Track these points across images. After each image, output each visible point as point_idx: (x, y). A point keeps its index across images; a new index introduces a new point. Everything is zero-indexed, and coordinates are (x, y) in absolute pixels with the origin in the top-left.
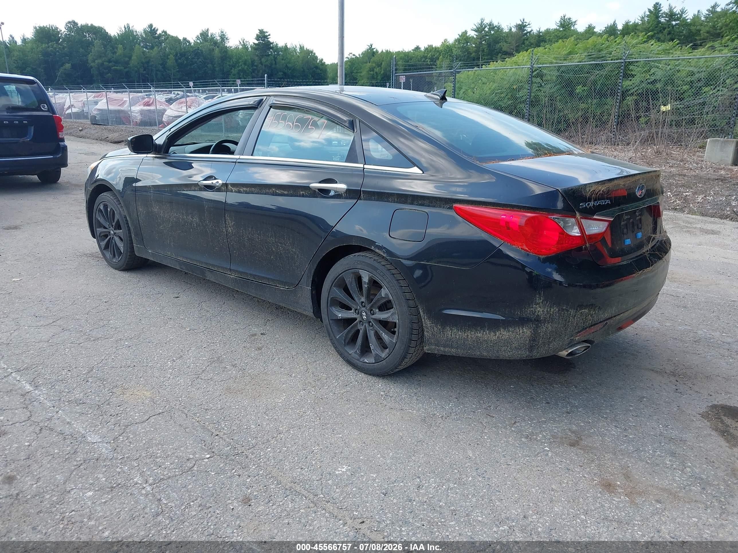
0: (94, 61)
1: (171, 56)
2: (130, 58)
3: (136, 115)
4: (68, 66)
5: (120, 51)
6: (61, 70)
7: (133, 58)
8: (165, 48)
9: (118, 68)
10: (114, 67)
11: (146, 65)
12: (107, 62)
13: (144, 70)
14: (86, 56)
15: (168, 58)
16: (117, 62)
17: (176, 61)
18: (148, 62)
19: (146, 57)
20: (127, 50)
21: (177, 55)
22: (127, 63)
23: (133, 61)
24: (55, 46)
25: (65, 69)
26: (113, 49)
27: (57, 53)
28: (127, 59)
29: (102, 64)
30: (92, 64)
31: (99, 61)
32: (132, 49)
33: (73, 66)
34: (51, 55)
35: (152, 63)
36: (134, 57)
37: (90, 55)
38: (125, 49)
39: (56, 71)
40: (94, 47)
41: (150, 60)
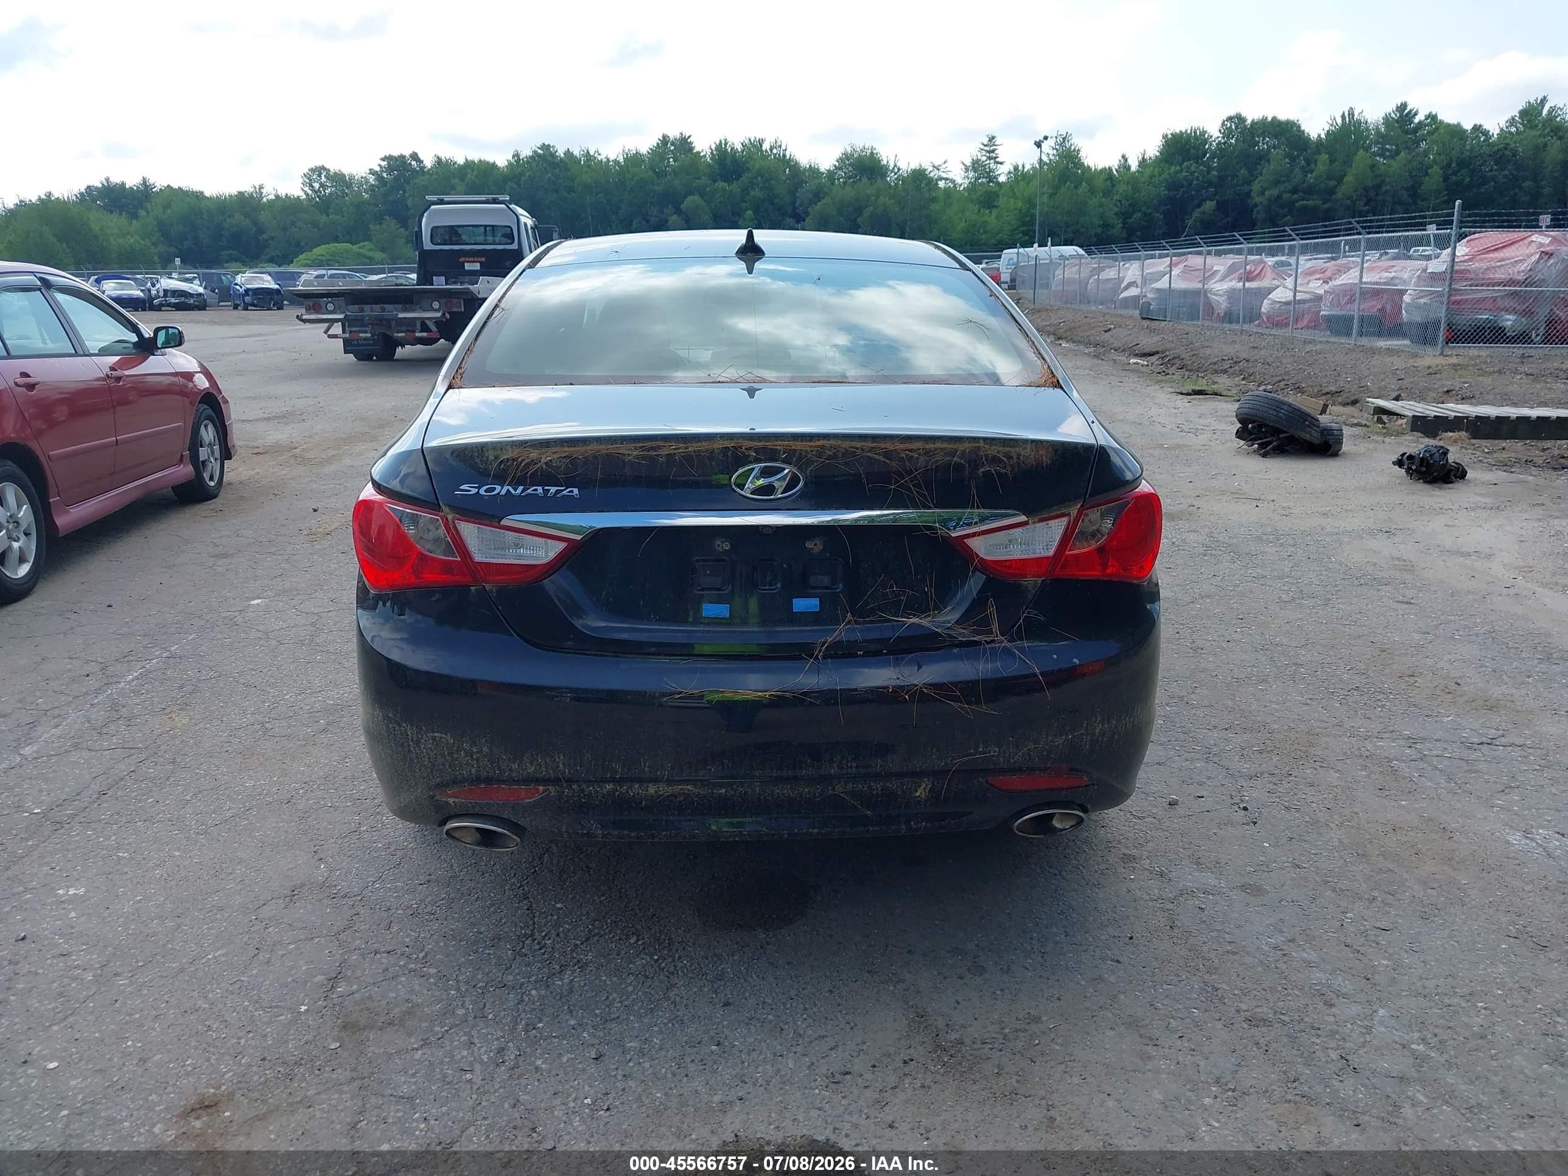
0: (1262, 193)
1: (1436, 170)
2: (1340, 180)
3: (1221, 299)
4: (1209, 206)
5: (1321, 167)
6: (1196, 214)
7: (1346, 179)
8: (1426, 153)
9: (1310, 202)
10: (1301, 202)
11: (1372, 194)
12: (1289, 192)
13: (1366, 204)
14: (1249, 183)
15: (1427, 174)
16: (1309, 191)
17: (1446, 179)
18: (1377, 187)
19: (1376, 176)
20: (1337, 163)
21: (1449, 165)
22: (1332, 192)
23: (1344, 187)
24: (1193, 169)
25: (1204, 212)
26: (1309, 164)
27: (1195, 182)
28: (1332, 183)
29: (1279, 197)
30: (1258, 200)
31: (1275, 192)
32: (1348, 162)
33: (1221, 207)
34: (1183, 186)
35: (1388, 187)
36: (1349, 179)
37: (1256, 181)
38: (1332, 161)
39: (1186, 217)
40: (1269, 164)
41: (1383, 181)
